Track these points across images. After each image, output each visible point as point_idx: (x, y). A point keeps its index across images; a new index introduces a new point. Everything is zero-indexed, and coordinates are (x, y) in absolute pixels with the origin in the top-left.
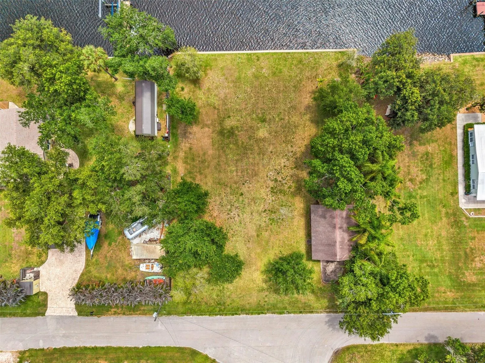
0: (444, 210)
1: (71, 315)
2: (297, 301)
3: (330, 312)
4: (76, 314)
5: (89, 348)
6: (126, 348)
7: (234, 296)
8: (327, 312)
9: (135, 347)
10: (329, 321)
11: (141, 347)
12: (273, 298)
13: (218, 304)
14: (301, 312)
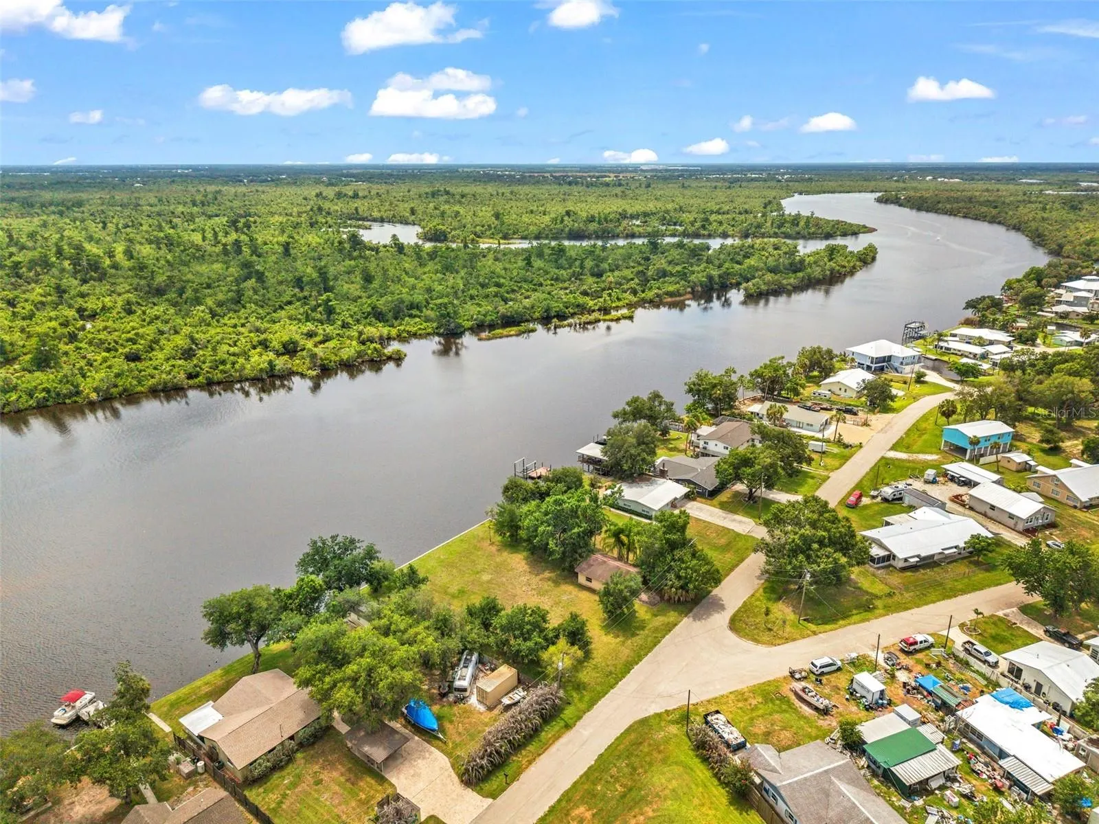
1: (486, 806)
2: (656, 628)
4: (490, 800)
5: (546, 815)
6: (581, 777)
8: (685, 616)
9: (589, 768)
10: (694, 619)
11: (593, 763)
12: (638, 640)
13: (607, 676)
14: (670, 631)
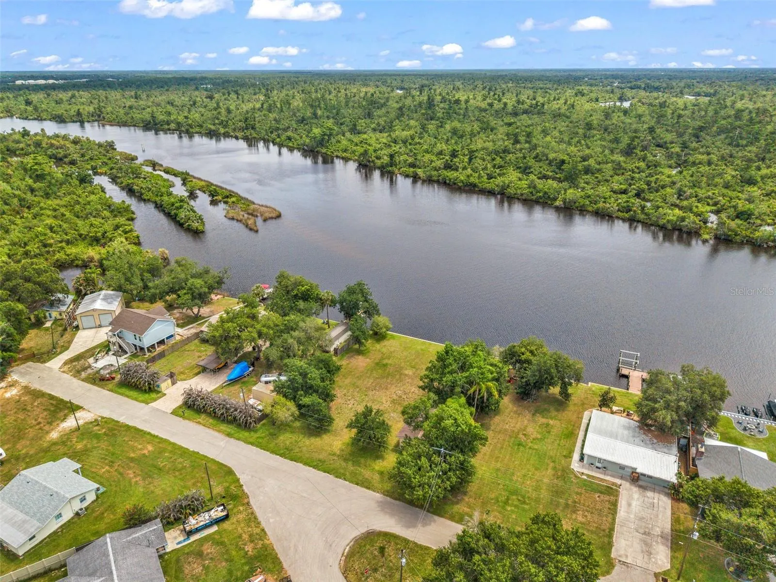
0: (552, 465)
1: (166, 411)
2: (360, 474)
3: (387, 496)
4: (170, 412)
6: (179, 446)
7: (305, 448)
8: (384, 495)
9: (186, 448)
10: (381, 502)
14: (357, 484)
